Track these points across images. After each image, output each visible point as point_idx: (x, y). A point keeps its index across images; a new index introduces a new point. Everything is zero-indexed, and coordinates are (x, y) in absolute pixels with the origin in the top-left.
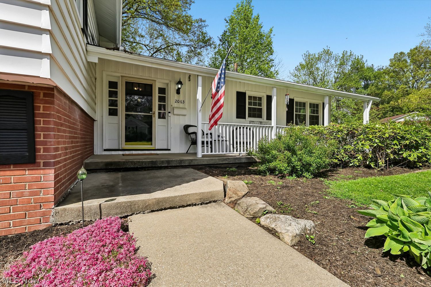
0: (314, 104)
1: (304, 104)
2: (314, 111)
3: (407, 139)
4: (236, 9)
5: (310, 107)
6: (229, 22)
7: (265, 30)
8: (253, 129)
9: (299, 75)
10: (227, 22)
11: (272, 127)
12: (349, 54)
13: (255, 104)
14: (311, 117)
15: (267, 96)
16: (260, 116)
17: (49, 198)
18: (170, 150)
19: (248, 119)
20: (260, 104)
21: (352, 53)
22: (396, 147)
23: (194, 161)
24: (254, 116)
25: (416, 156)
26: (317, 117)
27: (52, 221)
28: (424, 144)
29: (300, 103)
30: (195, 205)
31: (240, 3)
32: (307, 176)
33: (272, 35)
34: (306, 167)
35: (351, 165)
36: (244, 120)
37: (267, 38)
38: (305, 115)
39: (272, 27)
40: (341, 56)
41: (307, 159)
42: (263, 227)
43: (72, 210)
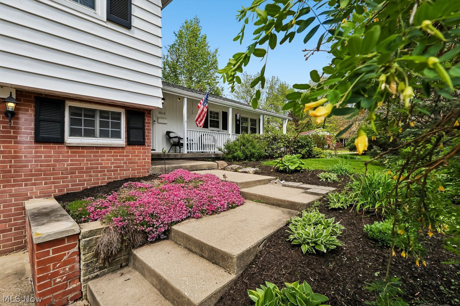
0: (253, 120)
1: (247, 119)
2: (253, 124)
3: (301, 142)
4: (185, 25)
5: (251, 121)
6: (178, 35)
7: (211, 50)
8: (214, 135)
9: (239, 92)
10: (176, 35)
11: (229, 134)
12: (276, 79)
13: (214, 118)
14: (251, 129)
15: (223, 112)
16: (218, 127)
17: (149, 162)
18: (155, 150)
19: (210, 128)
20: (218, 118)
21: (278, 79)
22: (295, 146)
23: (183, 155)
24: (214, 126)
25: (304, 152)
26: (255, 129)
27: (151, 172)
28: (307, 145)
29: (244, 118)
30: (206, 170)
31: (189, 20)
32: (253, 160)
33: (217, 56)
34: (252, 155)
35: (274, 157)
36: (207, 129)
37: (213, 57)
38: (247, 127)
39: (217, 48)
40: (271, 80)
41: (253, 151)
42: (241, 172)
43: (158, 168)
